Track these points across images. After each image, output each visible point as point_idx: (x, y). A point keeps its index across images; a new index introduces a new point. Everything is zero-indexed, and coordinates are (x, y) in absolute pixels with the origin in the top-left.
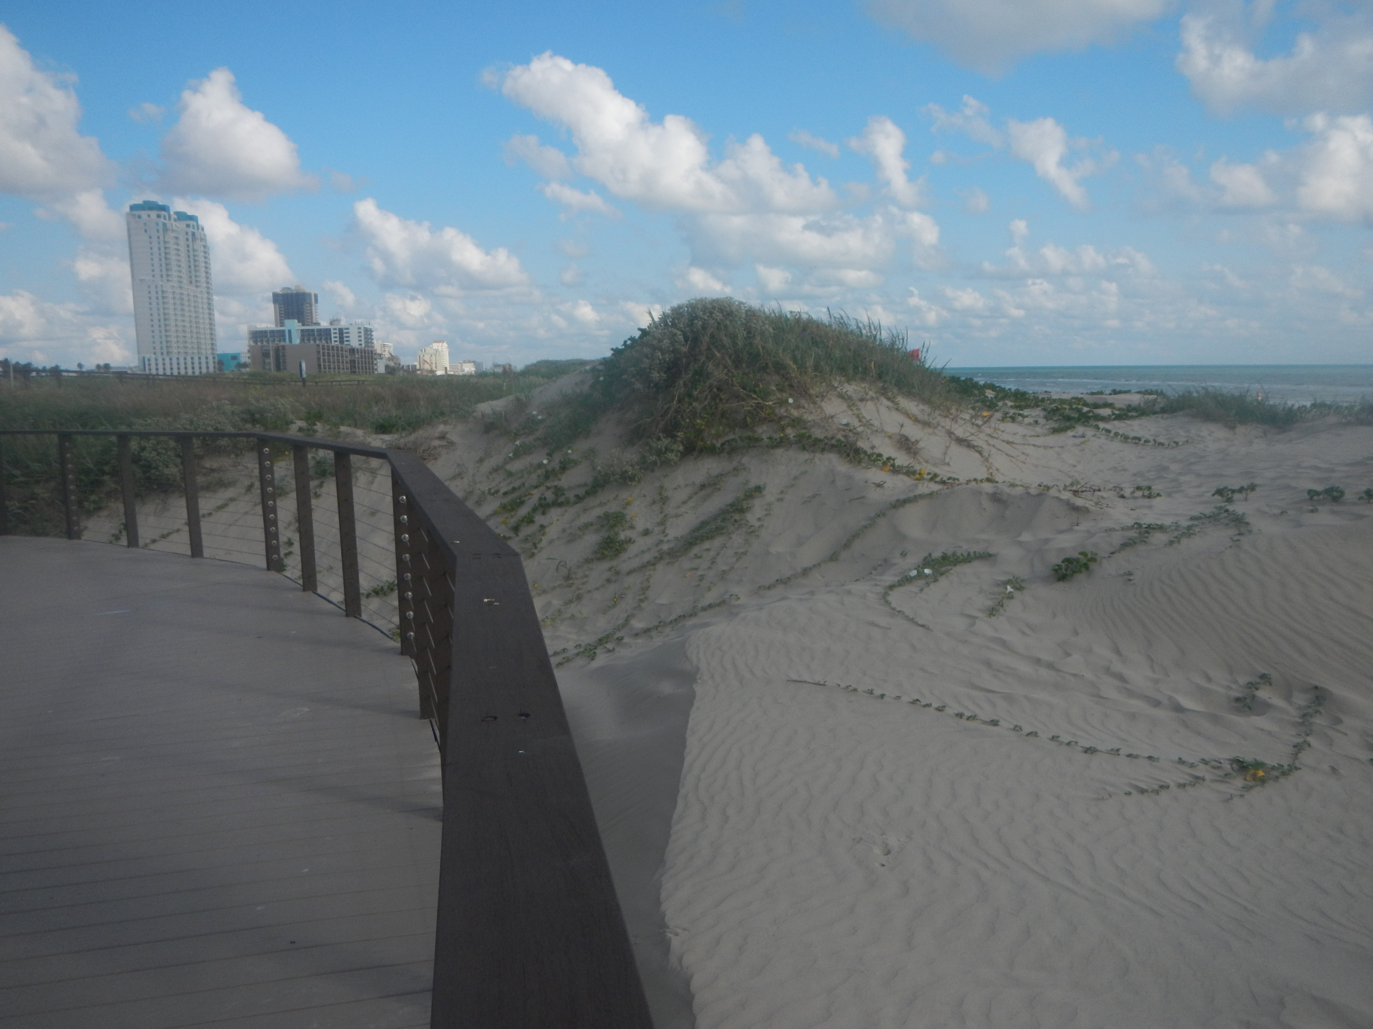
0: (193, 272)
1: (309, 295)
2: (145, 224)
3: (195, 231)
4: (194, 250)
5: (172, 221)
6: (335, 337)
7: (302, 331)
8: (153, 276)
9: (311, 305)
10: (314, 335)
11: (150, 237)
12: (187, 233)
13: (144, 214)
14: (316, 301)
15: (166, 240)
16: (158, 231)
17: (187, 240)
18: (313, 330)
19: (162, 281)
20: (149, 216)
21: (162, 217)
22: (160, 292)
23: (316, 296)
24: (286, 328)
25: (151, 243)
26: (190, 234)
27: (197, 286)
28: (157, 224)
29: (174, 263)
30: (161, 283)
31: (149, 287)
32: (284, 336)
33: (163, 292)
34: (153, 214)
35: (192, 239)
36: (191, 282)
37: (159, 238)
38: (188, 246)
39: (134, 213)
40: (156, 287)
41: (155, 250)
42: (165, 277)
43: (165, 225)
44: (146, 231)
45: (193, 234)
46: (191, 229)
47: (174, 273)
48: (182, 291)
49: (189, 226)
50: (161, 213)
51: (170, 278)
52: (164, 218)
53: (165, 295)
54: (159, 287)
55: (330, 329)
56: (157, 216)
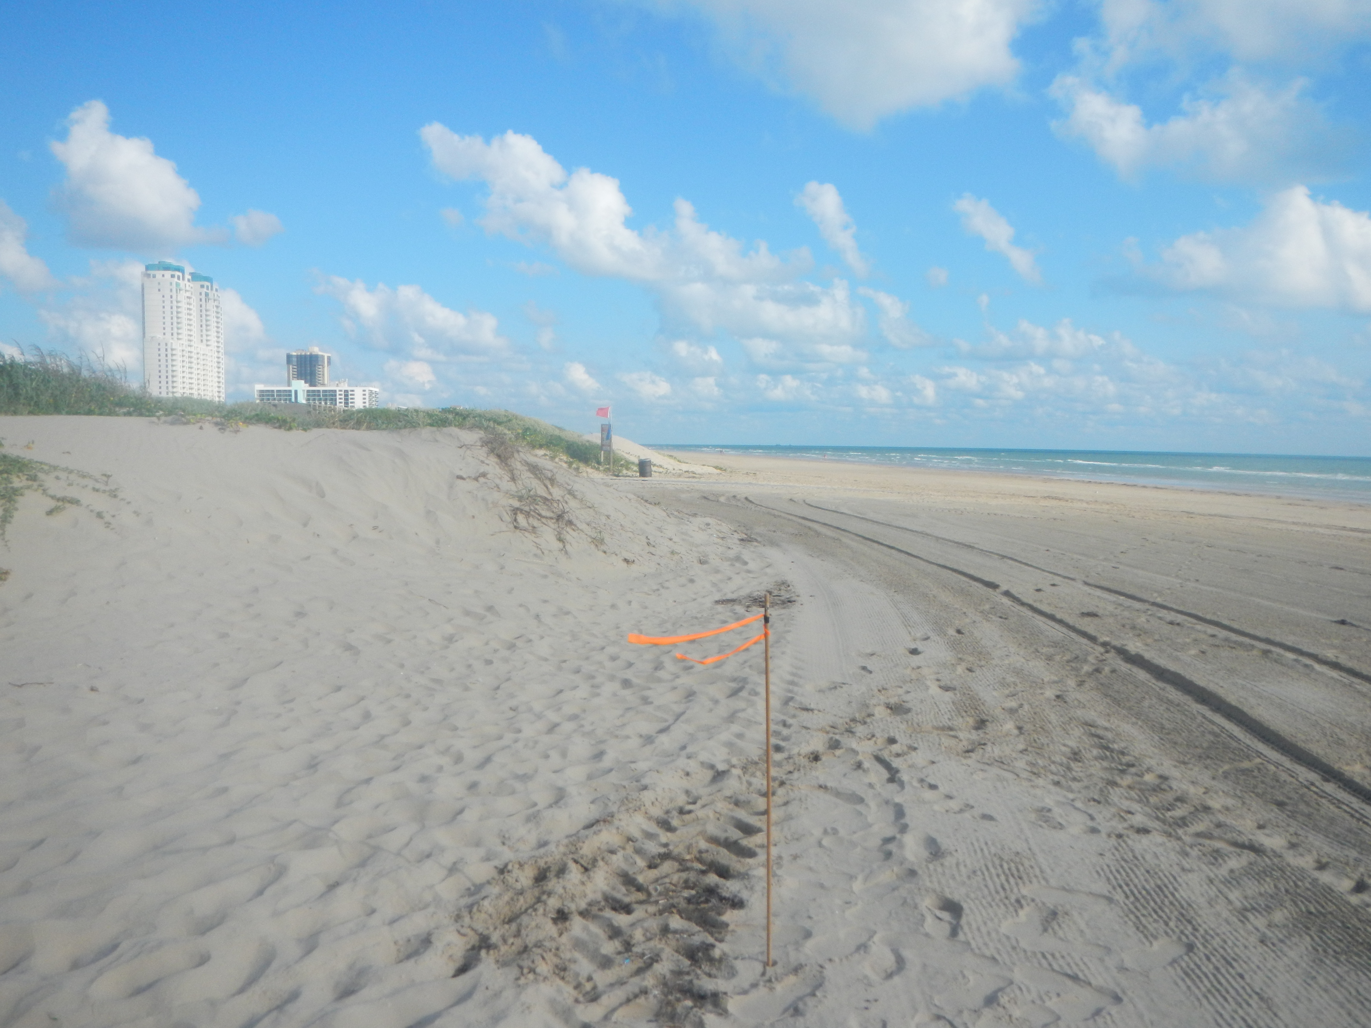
0: (204, 331)
1: (322, 358)
2: (159, 284)
3: (209, 291)
4: (206, 310)
5: (186, 282)
6: (340, 399)
7: (308, 391)
8: (164, 334)
9: (323, 368)
10: (319, 396)
11: (163, 296)
12: (201, 294)
13: (159, 274)
14: (329, 363)
15: (179, 299)
16: (171, 290)
17: (201, 300)
18: (319, 391)
19: (172, 339)
20: (163, 276)
21: (176, 277)
22: (169, 350)
23: (329, 358)
24: (292, 388)
25: (164, 302)
26: (203, 294)
27: (207, 345)
28: (171, 284)
29: (185, 322)
30: (171, 341)
31: (159, 344)
32: (290, 395)
33: (172, 349)
34: (168, 274)
35: (206, 299)
36: (202, 341)
37: (171, 297)
38: (201, 306)
39: (149, 272)
40: (166, 345)
41: (168, 308)
42: (175, 335)
43: (177, 284)
44: (159, 290)
45: (207, 295)
46: (205, 290)
47: (184, 332)
48: (192, 349)
49: (202, 286)
50: (177, 273)
51: (180, 337)
52: (179, 278)
53: (174, 352)
54: (169, 345)
55: (335, 391)
56: (173, 276)
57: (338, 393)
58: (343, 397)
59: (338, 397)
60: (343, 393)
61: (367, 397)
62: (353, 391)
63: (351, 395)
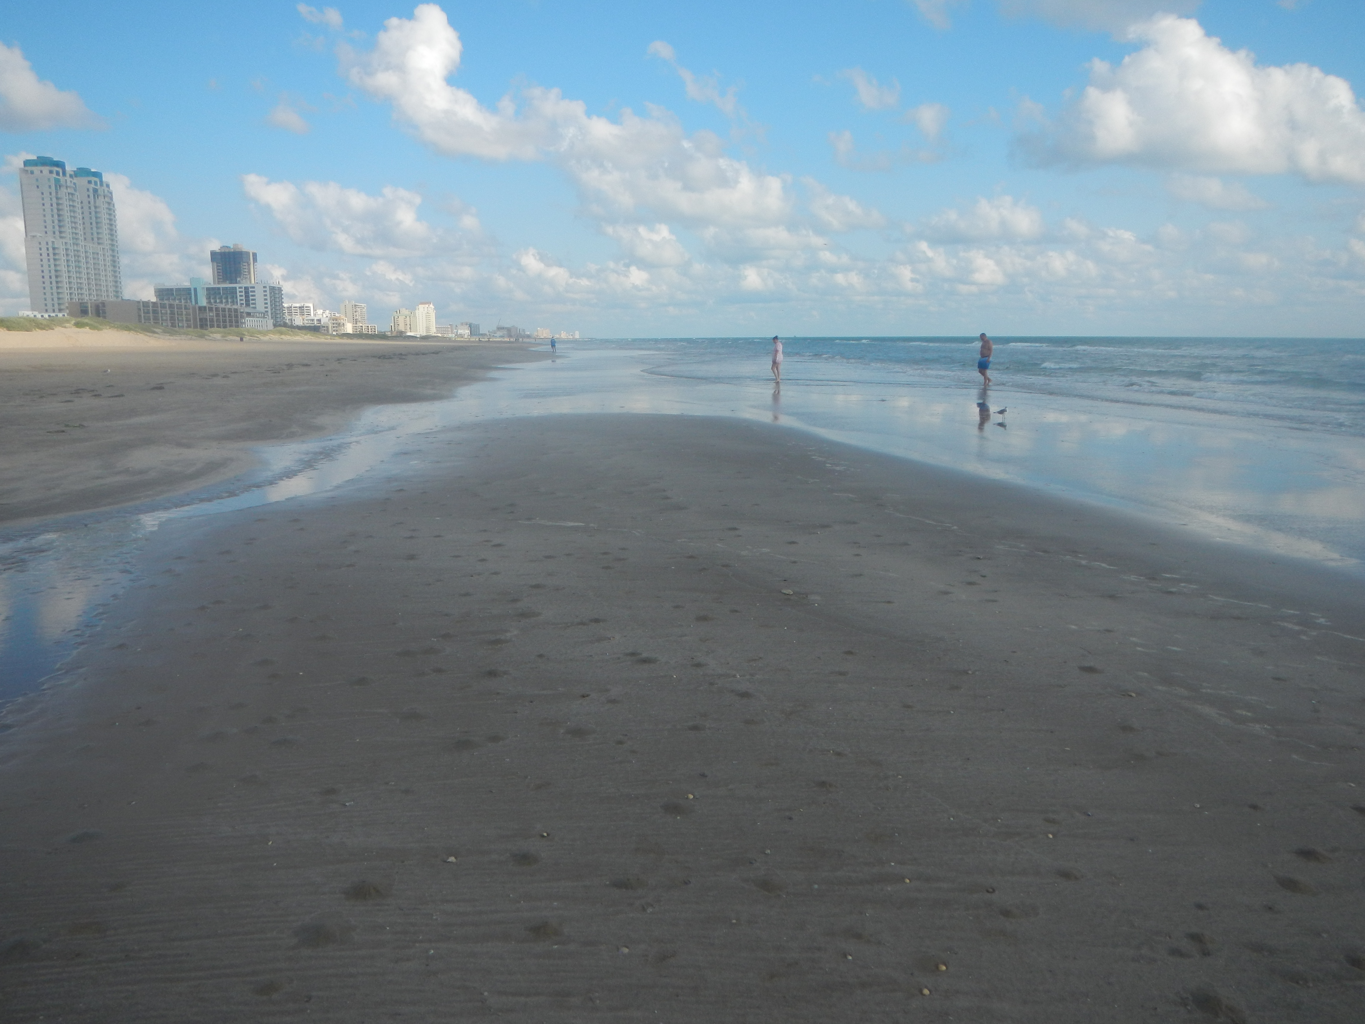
0: (95, 229)
1: (247, 254)
2: (37, 180)
3: (98, 187)
4: (96, 207)
5: (68, 178)
7: (208, 289)
8: (46, 233)
9: (249, 265)
10: (219, 293)
11: (42, 194)
12: (88, 190)
13: (36, 170)
14: (255, 260)
15: (59, 196)
16: (51, 187)
17: (89, 196)
18: (219, 289)
19: (54, 237)
20: (41, 172)
21: (55, 172)
22: (51, 249)
23: (255, 255)
24: (192, 286)
25: (43, 199)
26: (91, 190)
27: (99, 244)
28: (49, 179)
29: (69, 220)
30: (53, 240)
31: (41, 243)
32: (190, 294)
33: (54, 249)
34: (46, 170)
35: (94, 196)
36: (93, 239)
37: (51, 194)
38: (88, 203)
39: (26, 168)
40: (47, 243)
41: (48, 206)
42: (57, 233)
43: (57, 181)
44: (38, 187)
45: (95, 191)
46: (93, 186)
47: (68, 229)
48: (79, 248)
49: (90, 182)
50: (56, 169)
51: (63, 235)
52: (58, 174)
53: (57, 251)
54: (50, 244)
55: (236, 288)
56: (51, 172)
57: (238, 290)
58: (243, 294)
59: (238, 294)
60: (243, 290)
61: (268, 293)
62: (253, 287)
63: (252, 292)
